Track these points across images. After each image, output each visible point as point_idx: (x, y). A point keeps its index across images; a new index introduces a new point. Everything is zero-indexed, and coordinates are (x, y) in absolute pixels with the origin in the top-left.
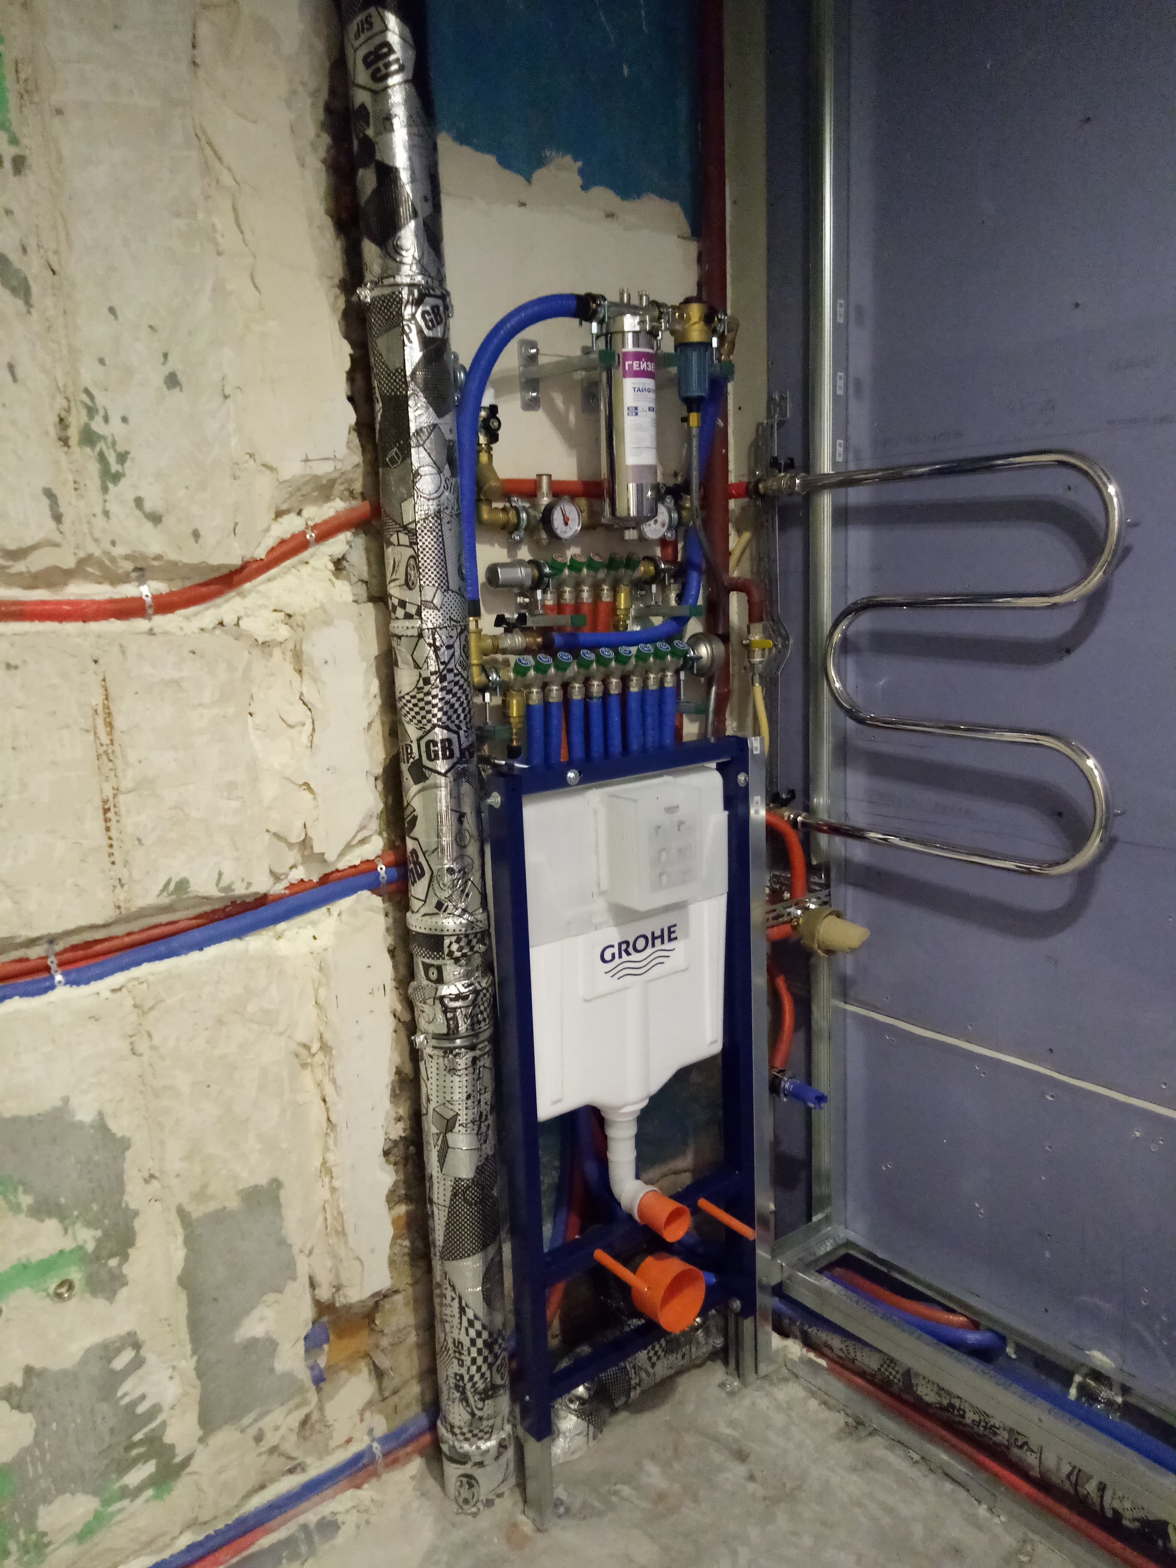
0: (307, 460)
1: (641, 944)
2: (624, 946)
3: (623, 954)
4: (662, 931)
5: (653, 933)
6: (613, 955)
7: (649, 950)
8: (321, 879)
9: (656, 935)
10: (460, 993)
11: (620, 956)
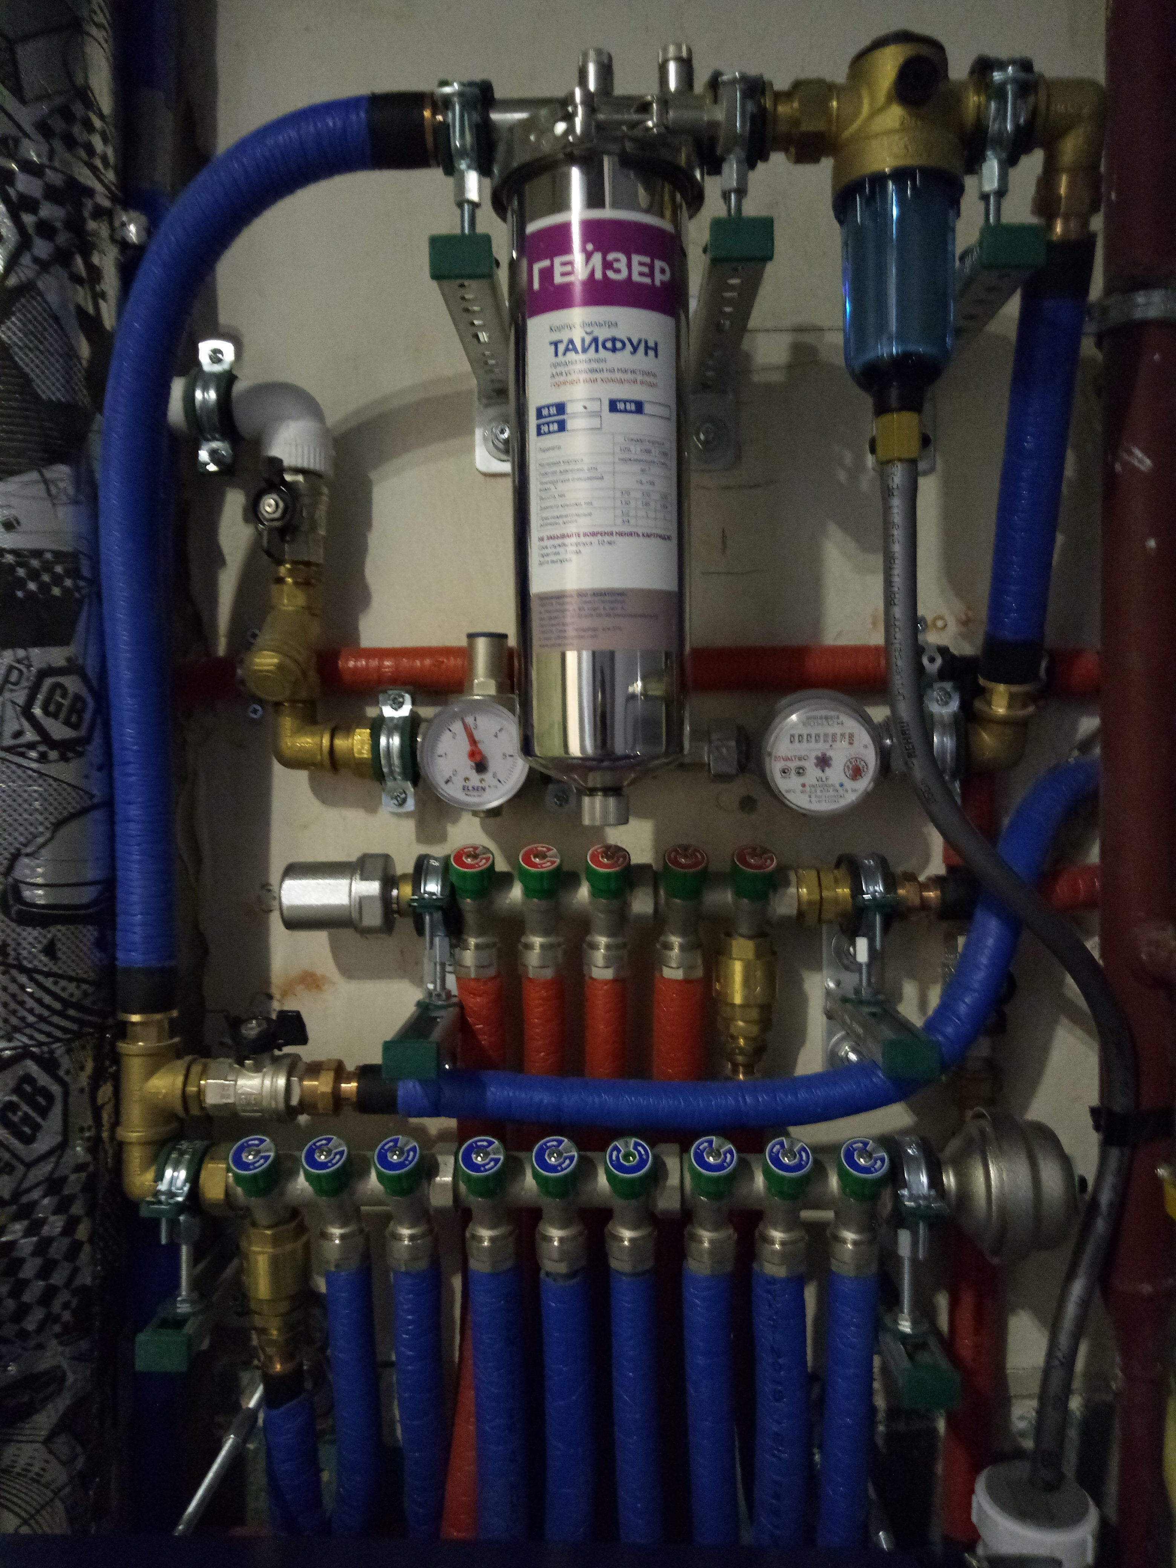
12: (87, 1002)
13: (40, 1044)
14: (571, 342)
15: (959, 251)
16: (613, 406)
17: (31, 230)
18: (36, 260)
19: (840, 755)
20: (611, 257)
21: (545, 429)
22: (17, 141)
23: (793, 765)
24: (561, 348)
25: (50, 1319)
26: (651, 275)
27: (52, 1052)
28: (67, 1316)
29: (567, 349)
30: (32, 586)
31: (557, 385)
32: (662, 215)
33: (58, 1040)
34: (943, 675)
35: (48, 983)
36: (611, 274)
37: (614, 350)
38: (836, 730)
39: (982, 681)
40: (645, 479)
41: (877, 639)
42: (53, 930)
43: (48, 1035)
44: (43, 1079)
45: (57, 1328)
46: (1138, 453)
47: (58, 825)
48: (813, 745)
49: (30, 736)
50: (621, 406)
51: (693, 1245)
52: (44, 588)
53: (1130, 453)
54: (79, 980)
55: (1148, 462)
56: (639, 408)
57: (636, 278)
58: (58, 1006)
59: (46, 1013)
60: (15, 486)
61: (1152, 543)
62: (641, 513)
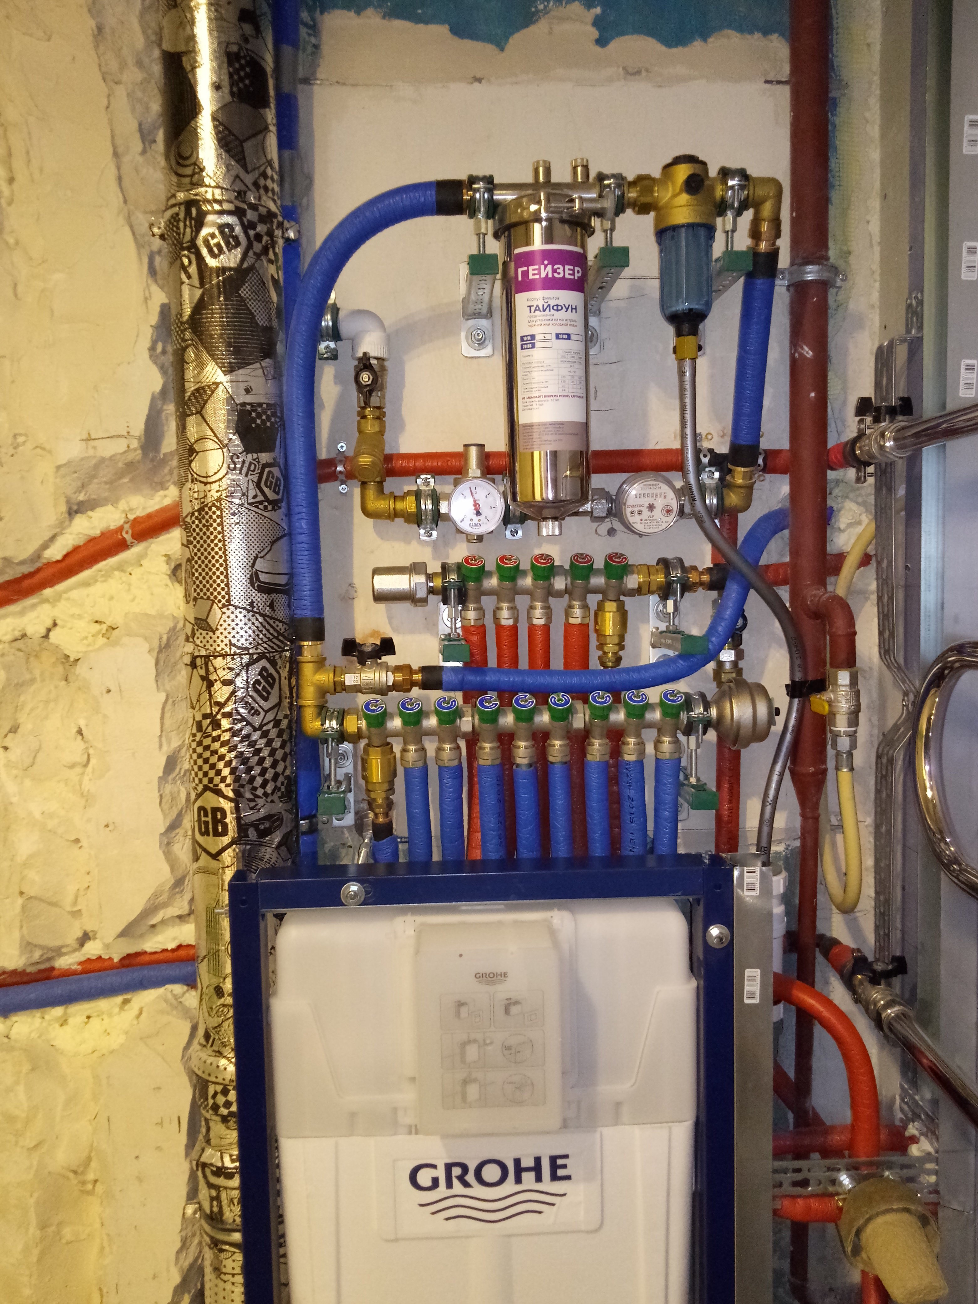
0: (89, 439)
1: (491, 1173)
2: (456, 1171)
3: (456, 1182)
4: (538, 1160)
5: (517, 1162)
6: (435, 1182)
7: (509, 1186)
8: (123, 959)
9: (524, 1164)
10: (223, 1167)
11: (449, 1185)
12: (286, 634)
13: (269, 652)
14: (537, 306)
15: (714, 257)
16: (558, 336)
17: (252, 239)
18: (255, 254)
19: (659, 504)
20: (556, 267)
21: (525, 346)
22: (245, 193)
23: (636, 509)
24: (533, 309)
25: (276, 789)
26: (573, 274)
27: (274, 657)
28: (283, 789)
29: (535, 310)
30: (259, 421)
31: (531, 326)
32: (576, 245)
33: (277, 651)
34: (710, 464)
35: (271, 622)
36: (556, 275)
37: (557, 310)
38: (658, 491)
39: (730, 466)
40: (572, 370)
41: (676, 445)
42: (273, 595)
43: (272, 648)
44: (271, 670)
45: (279, 794)
46: (806, 348)
47: (273, 543)
48: (646, 499)
49: (260, 498)
50: (561, 336)
51: (589, 748)
52: (263, 422)
53: (803, 349)
54: (283, 623)
55: (811, 353)
56: (569, 337)
57: (567, 276)
58: (276, 634)
59: (271, 637)
60: (249, 371)
61: (813, 395)
62: (571, 386)
